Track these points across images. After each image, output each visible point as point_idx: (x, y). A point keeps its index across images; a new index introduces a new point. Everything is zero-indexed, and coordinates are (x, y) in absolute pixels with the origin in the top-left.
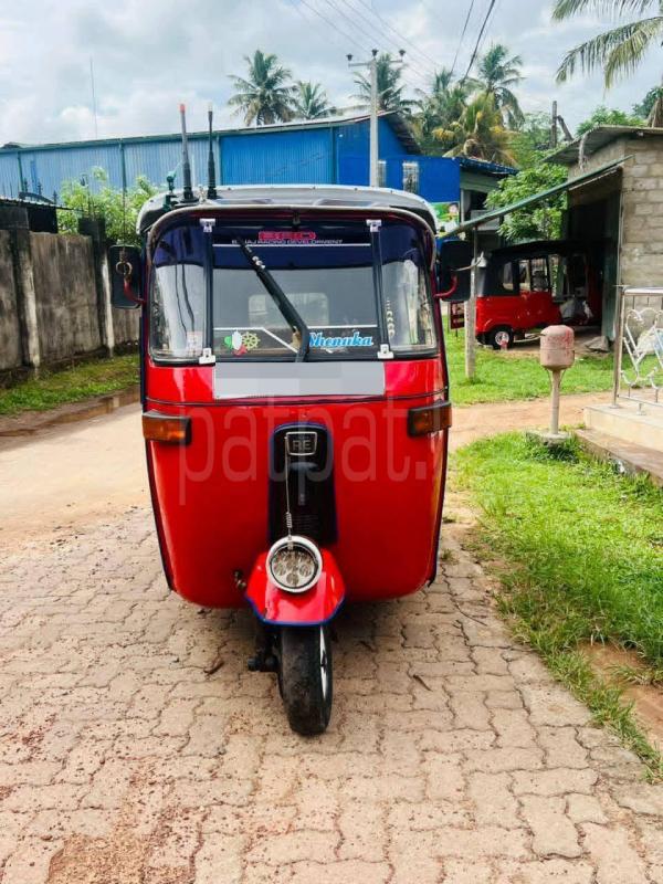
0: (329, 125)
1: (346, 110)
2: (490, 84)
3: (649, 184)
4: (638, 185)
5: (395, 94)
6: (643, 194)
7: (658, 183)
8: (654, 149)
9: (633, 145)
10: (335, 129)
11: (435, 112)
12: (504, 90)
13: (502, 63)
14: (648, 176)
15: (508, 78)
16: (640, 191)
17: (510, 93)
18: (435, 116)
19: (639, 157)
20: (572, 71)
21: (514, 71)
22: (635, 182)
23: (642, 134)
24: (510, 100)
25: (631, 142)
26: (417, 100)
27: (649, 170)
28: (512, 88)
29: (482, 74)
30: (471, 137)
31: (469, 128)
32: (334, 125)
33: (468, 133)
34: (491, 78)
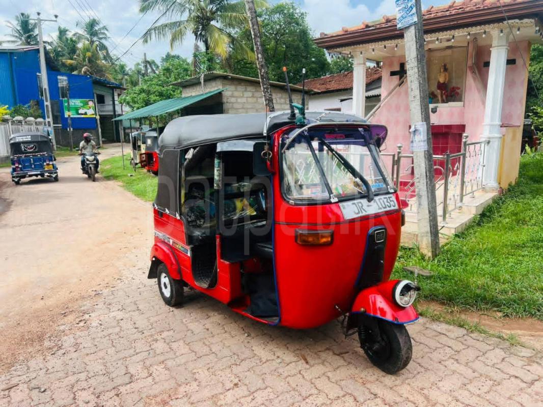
0: (7, 51)
1: (4, 42)
2: (91, 39)
3: (233, 100)
4: (229, 100)
5: (35, 37)
6: (231, 104)
7: (237, 100)
8: (234, 84)
9: (226, 82)
10: (11, 53)
11: (59, 49)
12: (99, 42)
13: (96, 28)
14: (232, 96)
15: (101, 36)
16: (230, 103)
17: (103, 44)
18: (60, 51)
19: (228, 87)
20: (150, 39)
21: (104, 33)
22: (228, 99)
23: (230, 77)
24: (103, 47)
25: (225, 80)
26: (49, 41)
27: (233, 94)
28: (103, 41)
29: (86, 33)
30: (86, 65)
31: (84, 60)
32: (10, 51)
33: (85, 63)
34: (91, 35)
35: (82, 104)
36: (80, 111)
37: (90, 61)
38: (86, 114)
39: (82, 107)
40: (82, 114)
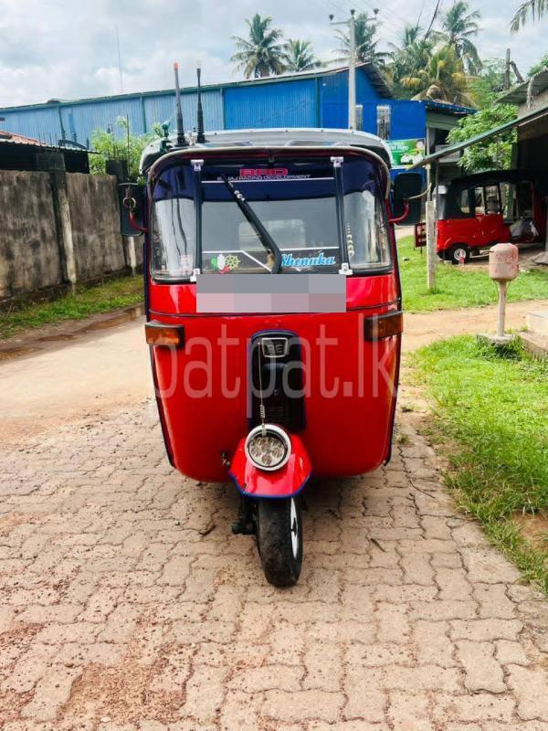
0: (315, 76)
1: (329, 62)
2: (453, 36)
5: (371, 48)
10: (320, 79)
11: (404, 62)
12: (465, 40)
13: (463, 17)
15: (468, 30)
17: (470, 43)
18: (404, 65)
20: (524, 22)
21: (473, 24)
24: (471, 49)
26: (390, 52)
28: (471, 39)
29: (445, 28)
30: (434, 83)
31: (433, 75)
32: (319, 76)
33: (433, 79)
34: (454, 30)
35: (406, 148)
36: (403, 160)
37: (442, 75)
38: (411, 163)
39: (406, 152)
40: (405, 164)
